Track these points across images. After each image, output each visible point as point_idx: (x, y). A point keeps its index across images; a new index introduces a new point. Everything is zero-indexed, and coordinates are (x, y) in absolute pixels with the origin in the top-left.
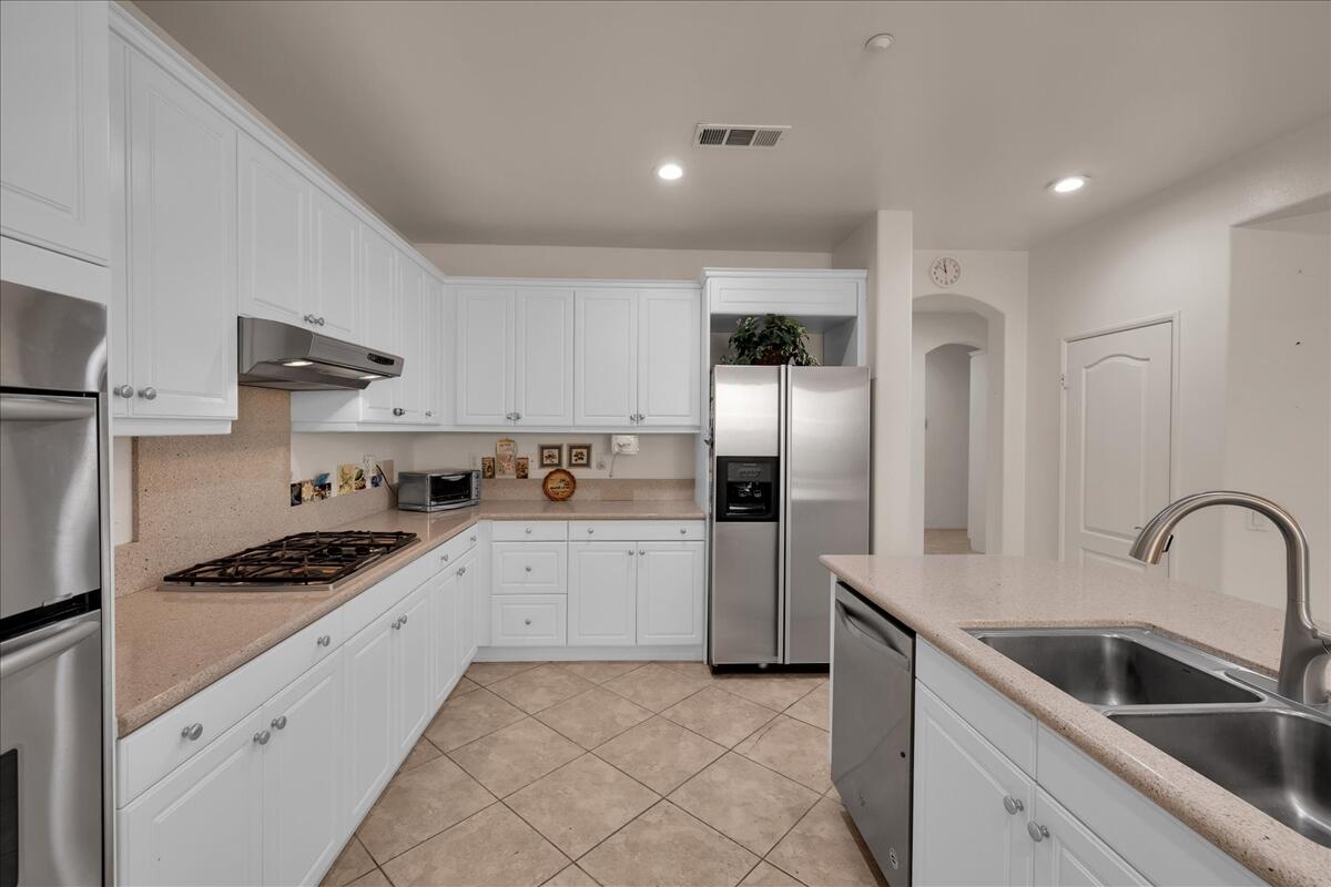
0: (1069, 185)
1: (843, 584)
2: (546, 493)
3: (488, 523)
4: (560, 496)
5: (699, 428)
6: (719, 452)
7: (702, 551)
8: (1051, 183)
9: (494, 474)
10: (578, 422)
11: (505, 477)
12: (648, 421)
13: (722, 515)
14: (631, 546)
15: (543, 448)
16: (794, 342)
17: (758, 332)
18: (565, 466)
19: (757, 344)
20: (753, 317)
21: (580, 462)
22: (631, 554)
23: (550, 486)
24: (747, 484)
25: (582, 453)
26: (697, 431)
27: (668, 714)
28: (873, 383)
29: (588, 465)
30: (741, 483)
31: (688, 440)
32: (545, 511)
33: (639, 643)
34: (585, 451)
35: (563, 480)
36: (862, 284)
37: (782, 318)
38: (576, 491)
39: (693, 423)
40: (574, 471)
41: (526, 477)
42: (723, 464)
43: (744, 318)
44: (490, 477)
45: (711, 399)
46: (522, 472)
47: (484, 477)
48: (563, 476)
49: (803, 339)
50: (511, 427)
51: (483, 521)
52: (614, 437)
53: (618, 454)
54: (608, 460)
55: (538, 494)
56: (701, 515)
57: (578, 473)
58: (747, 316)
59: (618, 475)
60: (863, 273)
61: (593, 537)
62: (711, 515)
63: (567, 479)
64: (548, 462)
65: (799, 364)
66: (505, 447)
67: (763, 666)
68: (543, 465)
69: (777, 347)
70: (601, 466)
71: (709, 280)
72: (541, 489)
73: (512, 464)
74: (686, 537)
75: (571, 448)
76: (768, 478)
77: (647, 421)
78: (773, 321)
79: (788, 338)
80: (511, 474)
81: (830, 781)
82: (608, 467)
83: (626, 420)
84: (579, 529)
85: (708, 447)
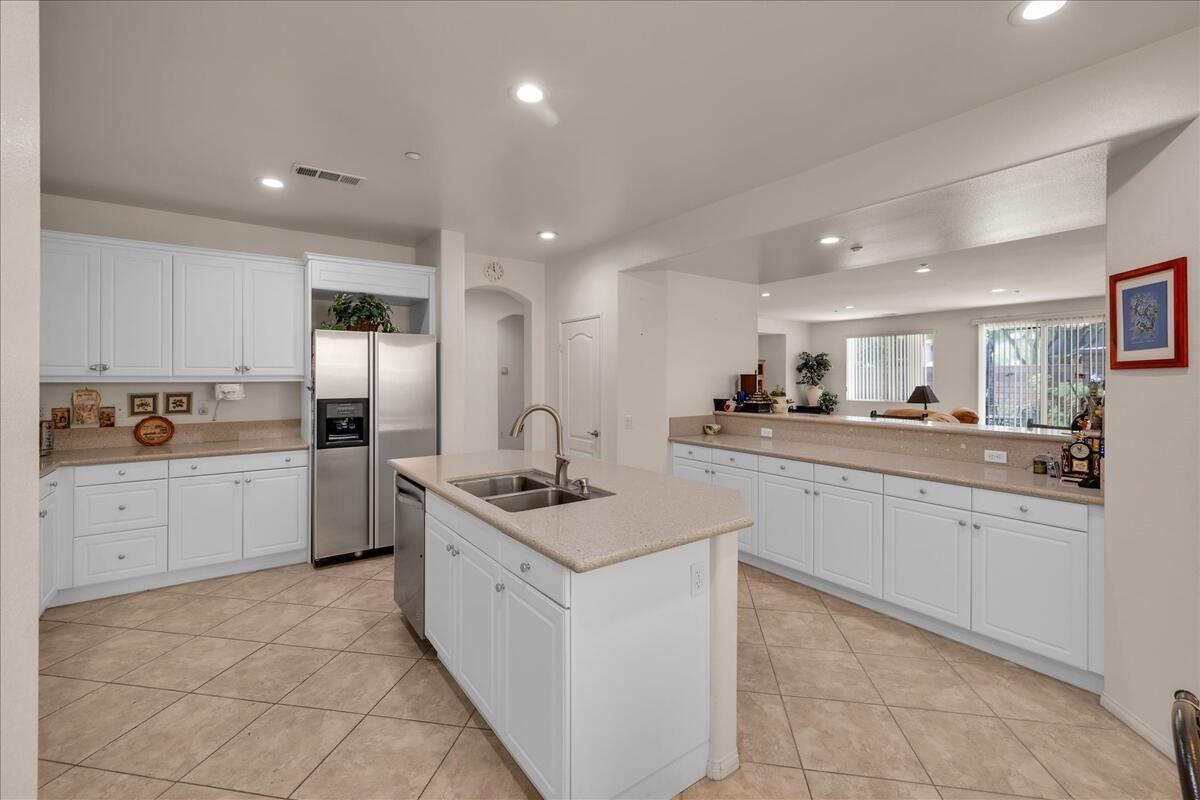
0: (548, 236)
1: (400, 475)
2: (138, 439)
3: (70, 470)
4: (156, 440)
5: (304, 377)
6: (318, 396)
7: (305, 474)
8: (539, 233)
9: (69, 424)
10: (177, 373)
11: (85, 426)
12: (253, 371)
13: (322, 443)
14: (238, 477)
15: (133, 397)
16: (381, 315)
17: (353, 304)
18: (161, 411)
19: (353, 314)
20: (348, 293)
21: (179, 408)
22: (237, 483)
23: (142, 432)
24: (344, 419)
25: (181, 401)
26: (302, 380)
27: (275, 598)
28: (438, 346)
29: (188, 411)
30: (339, 419)
31: (294, 387)
32: (138, 453)
33: (246, 556)
34: (184, 399)
35: (157, 427)
36: (433, 278)
37: (371, 296)
38: (175, 436)
39: (298, 374)
40: (172, 418)
41: (112, 425)
42: (322, 405)
43: (341, 294)
44: (64, 427)
45: (313, 355)
46: (107, 420)
47: (56, 427)
48: (159, 422)
49: (388, 312)
50: (96, 378)
51: (60, 469)
52: (218, 386)
53: (222, 400)
54: (211, 406)
55: (129, 441)
56: (305, 446)
57: (175, 419)
58: (344, 293)
59: (220, 419)
60: (432, 270)
61: (196, 472)
62: (313, 446)
63: (164, 425)
64: (141, 409)
65: (385, 331)
66: (84, 397)
67: (359, 554)
68: (133, 413)
69: (369, 317)
70: (203, 412)
71: (310, 262)
72: (132, 435)
73: (94, 413)
74: (290, 464)
75: (168, 396)
76: (360, 414)
77: (251, 373)
78: (365, 298)
79: (375, 312)
80: (92, 422)
81: (394, 603)
82: (211, 412)
83: (232, 373)
84: (180, 466)
85: (310, 392)
